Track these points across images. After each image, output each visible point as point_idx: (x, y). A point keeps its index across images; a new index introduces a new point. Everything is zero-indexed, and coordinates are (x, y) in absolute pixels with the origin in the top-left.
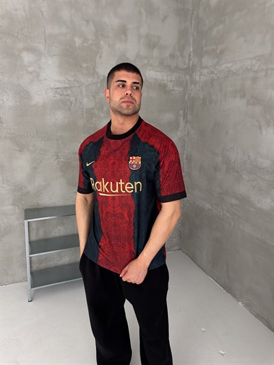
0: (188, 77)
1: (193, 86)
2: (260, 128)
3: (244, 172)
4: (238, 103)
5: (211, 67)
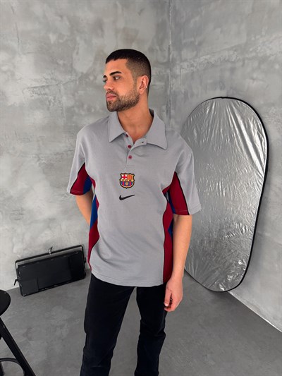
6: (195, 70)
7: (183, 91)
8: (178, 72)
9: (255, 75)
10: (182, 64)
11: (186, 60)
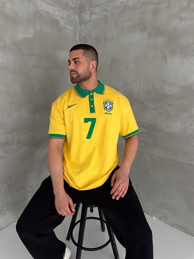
0: (77, 17)
1: (83, 26)
2: (165, 58)
3: (150, 101)
4: (138, 37)
5: (104, 4)
6: (108, 14)
7: (94, 36)
8: (87, 17)
9: (183, 15)
10: (92, 10)
11: (97, 5)
